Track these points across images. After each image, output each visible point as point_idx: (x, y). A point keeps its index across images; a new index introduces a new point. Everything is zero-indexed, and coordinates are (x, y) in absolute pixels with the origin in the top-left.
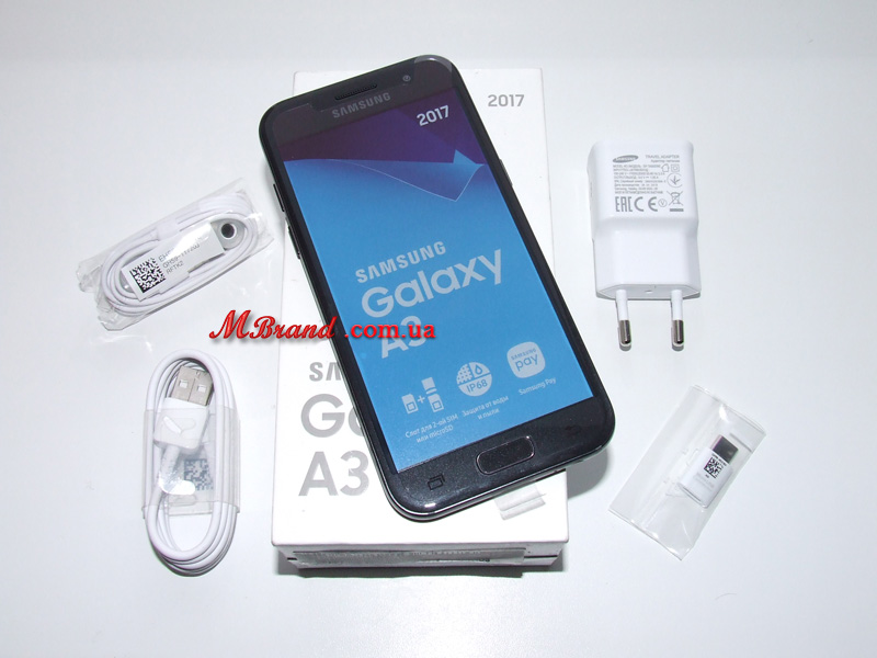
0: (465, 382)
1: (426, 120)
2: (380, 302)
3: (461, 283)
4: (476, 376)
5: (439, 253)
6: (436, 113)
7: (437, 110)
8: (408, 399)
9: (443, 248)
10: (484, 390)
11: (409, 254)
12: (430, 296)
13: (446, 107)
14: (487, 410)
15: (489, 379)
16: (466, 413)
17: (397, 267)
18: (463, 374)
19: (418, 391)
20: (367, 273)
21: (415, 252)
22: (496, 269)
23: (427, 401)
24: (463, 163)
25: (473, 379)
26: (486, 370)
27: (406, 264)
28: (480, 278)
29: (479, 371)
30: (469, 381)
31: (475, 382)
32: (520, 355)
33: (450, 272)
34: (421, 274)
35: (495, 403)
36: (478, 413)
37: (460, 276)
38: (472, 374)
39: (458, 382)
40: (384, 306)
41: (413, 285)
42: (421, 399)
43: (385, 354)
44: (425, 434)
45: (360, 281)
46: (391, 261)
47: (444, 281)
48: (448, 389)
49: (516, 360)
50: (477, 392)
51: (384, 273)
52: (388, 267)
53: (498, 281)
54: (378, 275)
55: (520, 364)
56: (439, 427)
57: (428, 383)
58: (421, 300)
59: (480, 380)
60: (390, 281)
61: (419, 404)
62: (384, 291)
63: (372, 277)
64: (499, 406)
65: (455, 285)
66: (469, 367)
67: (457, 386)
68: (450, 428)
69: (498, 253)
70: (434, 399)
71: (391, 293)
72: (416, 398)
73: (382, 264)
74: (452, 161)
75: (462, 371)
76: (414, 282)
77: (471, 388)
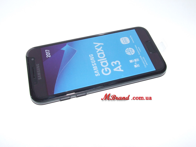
0: (131, 53)
1: (49, 55)
2: (106, 71)
3: (103, 52)
4: (129, 51)
5: (93, 56)
6: (47, 53)
7: (46, 53)
8: (135, 66)
9: (91, 55)
10: (133, 50)
11: (92, 63)
12: (106, 59)
13: (46, 50)
14: (138, 49)
15: (130, 48)
16: (139, 54)
17: (96, 66)
18: (129, 54)
19: (133, 64)
20: (97, 73)
21: (91, 61)
22: (99, 44)
23: (136, 62)
24: (65, 48)
25: (130, 52)
26: (128, 49)
27: (95, 64)
28: (101, 48)
29: (128, 50)
30: (130, 53)
31: (131, 51)
32: (124, 42)
33: (99, 54)
34: (98, 60)
35: (136, 48)
36: (139, 51)
37: (100, 52)
38: (129, 52)
39: (130, 55)
40: (108, 70)
41: (102, 63)
42: (136, 63)
43: (122, 71)
44: (145, 63)
45: (99, 75)
46: (94, 67)
47: (101, 55)
48: (133, 57)
49: (125, 42)
50: (134, 51)
51: (97, 69)
52: (95, 68)
53: (103, 44)
54: (98, 71)
55: (126, 42)
56: (143, 60)
57: (131, 61)
58: (107, 61)
59: (130, 50)
60: (100, 68)
61: (137, 64)
62: (103, 70)
63: (98, 72)
64: (137, 47)
65: (103, 53)
66: (127, 52)
67: (132, 55)
68: (143, 58)
69: (94, 43)
70: (135, 60)
71: (104, 68)
72: (135, 64)
73: (94, 69)
74: (64, 51)
75: (128, 54)
76: (101, 62)
77: (133, 52)
